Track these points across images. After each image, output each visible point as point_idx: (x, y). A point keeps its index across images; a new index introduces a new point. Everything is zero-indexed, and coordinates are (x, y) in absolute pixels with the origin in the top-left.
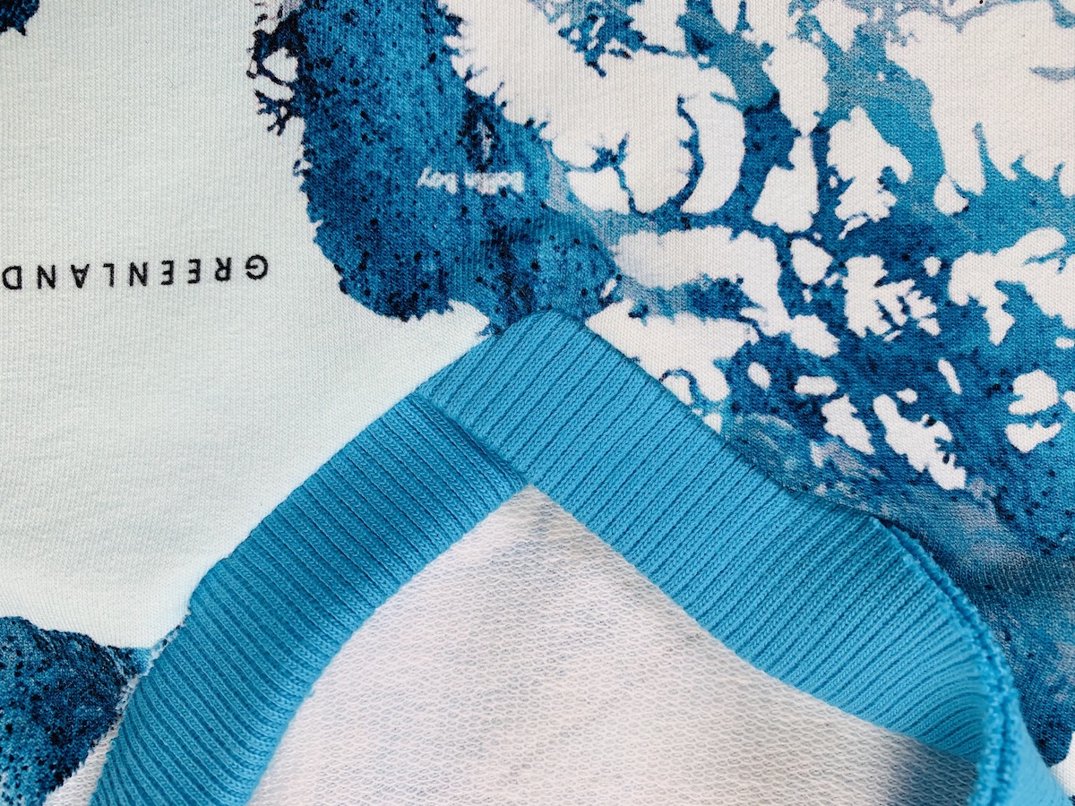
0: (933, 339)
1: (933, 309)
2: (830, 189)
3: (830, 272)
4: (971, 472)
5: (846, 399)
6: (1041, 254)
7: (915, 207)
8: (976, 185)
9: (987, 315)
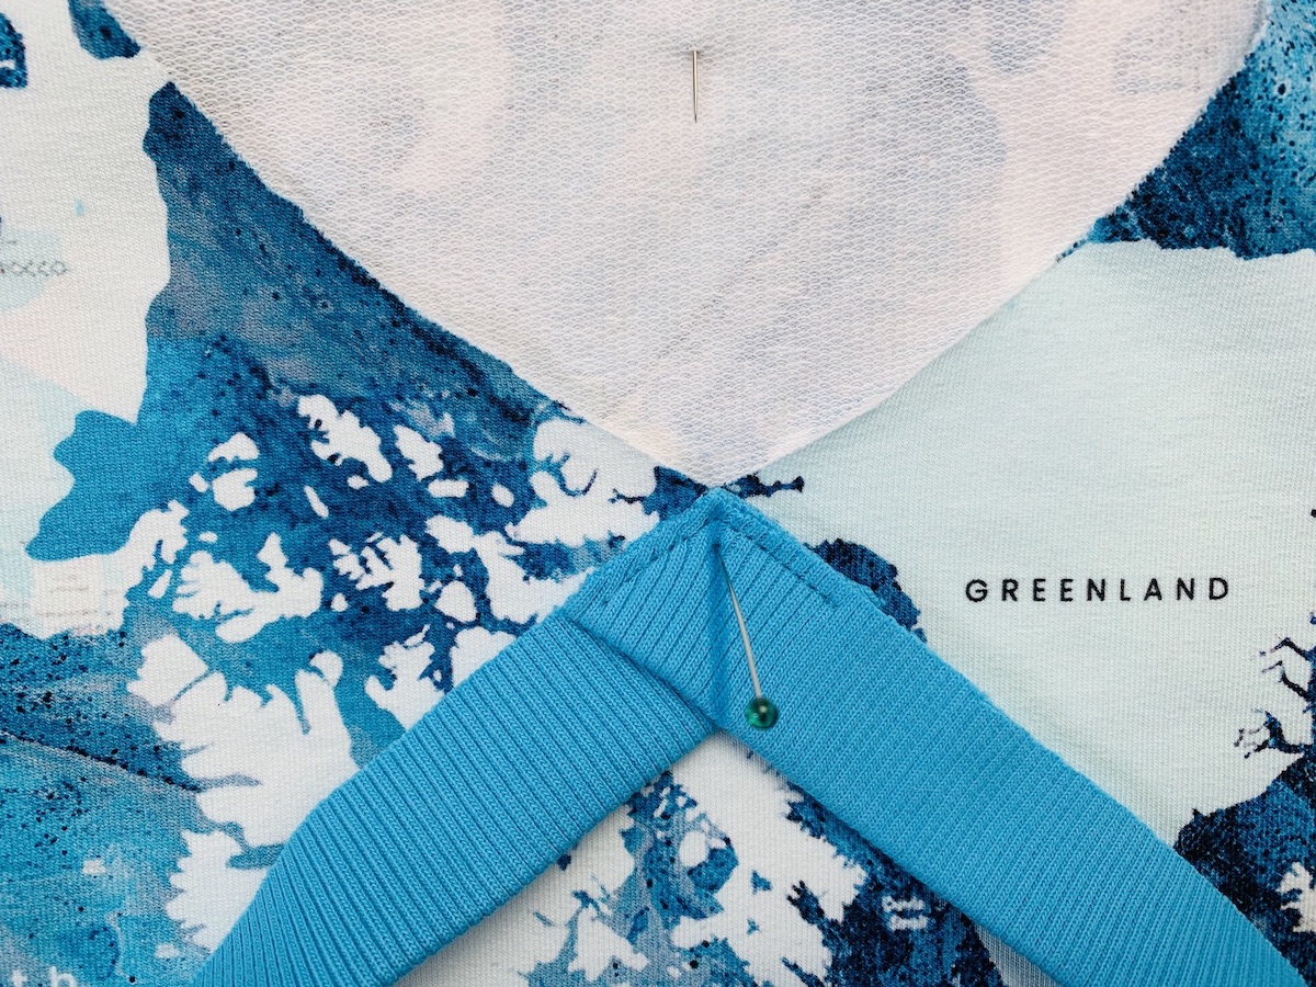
0: (335, 536)
1: (337, 564)
2: (440, 668)
3: (438, 593)
4: (293, 411)
5: (420, 477)
6: (239, 618)
7: (360, 656)
8: (303, 679)
9: (284, 560)
